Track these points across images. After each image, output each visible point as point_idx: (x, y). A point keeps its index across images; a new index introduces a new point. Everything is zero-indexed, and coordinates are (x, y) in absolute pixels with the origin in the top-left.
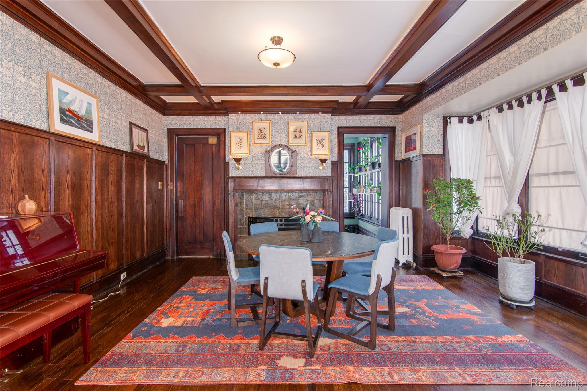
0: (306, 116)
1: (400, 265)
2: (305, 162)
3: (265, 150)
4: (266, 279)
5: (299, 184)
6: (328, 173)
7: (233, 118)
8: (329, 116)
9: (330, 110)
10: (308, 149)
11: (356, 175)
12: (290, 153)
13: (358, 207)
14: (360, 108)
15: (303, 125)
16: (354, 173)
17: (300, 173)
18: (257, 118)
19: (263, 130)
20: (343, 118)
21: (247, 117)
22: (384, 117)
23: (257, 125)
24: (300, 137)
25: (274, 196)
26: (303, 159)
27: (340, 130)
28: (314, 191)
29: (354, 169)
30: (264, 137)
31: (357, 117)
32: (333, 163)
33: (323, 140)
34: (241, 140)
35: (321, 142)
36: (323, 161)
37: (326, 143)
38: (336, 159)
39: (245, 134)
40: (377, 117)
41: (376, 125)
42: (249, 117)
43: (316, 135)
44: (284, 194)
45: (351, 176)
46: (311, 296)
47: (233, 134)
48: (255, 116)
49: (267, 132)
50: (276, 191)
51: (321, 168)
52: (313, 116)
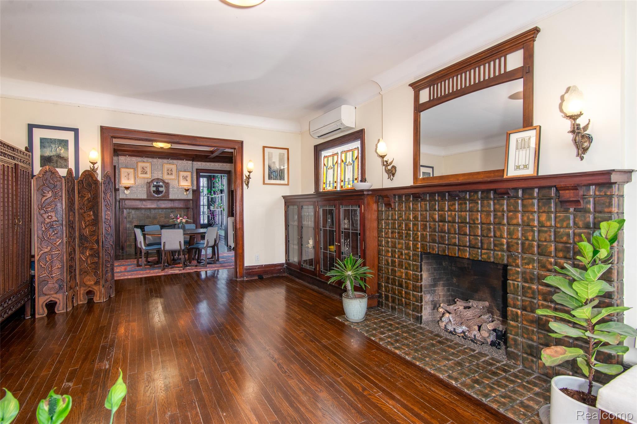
0: (175, 161)
1: (232, 248)
2: (175, 190)
3: (146, 181)
4: (164, 242)
5: (171, 204)
6: (190, 197)
7: (122, 159)
8: (190, 162)
9: (191, 159)
10: (177, 182)
11: (212, 197)
12: (165, 184)
13: (214, 219)
14: (209, 159)
15: (174, 167)
16: (211, 195)
17: (171, 197)
18: (140, 160)
19: (145, 168)
20: (199, 163)
21: (133, 159)
22: (225, 164)
23: (141, 165)
24: (171, 174)
25: (153, 212)
26: (174, 188)
27: (198, 171)
28: (181, 208)
29: (211, 192)
30: (146, 173)
31: (208, 164)
32: (194, 191)
33: (187, 176)
34: (128, 174)
35: (185, 178)
36: (187, 190)
37: (189, 179)
38: (195, 188)
39: (132, 170)
40: (221, 164)
41: (220, 169)
42: (134, 159)
43: (182, 174)
44: (160, 210)
45: (209, 197)
46: (183, 247)
47: (123, 170)
48: (139, 159)
49: (148, 170)
50: (155, 209)
51: (185, 193)
52: (180, 162)
